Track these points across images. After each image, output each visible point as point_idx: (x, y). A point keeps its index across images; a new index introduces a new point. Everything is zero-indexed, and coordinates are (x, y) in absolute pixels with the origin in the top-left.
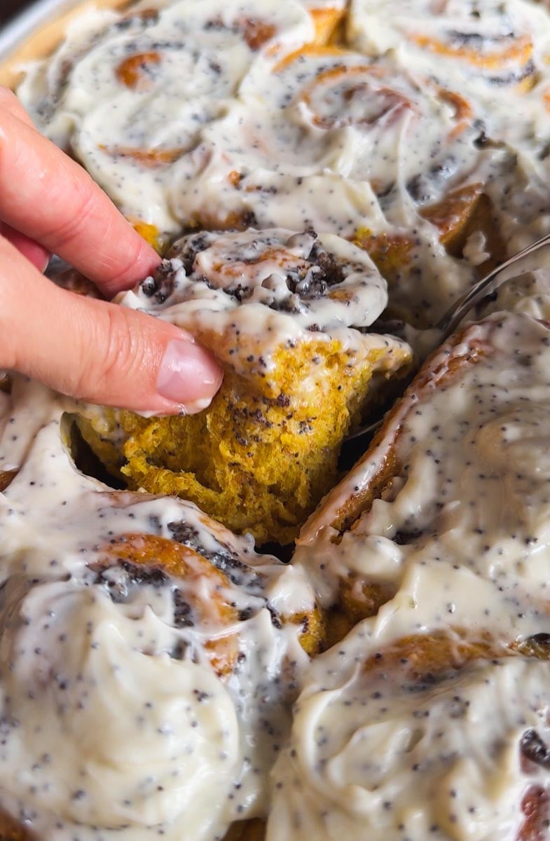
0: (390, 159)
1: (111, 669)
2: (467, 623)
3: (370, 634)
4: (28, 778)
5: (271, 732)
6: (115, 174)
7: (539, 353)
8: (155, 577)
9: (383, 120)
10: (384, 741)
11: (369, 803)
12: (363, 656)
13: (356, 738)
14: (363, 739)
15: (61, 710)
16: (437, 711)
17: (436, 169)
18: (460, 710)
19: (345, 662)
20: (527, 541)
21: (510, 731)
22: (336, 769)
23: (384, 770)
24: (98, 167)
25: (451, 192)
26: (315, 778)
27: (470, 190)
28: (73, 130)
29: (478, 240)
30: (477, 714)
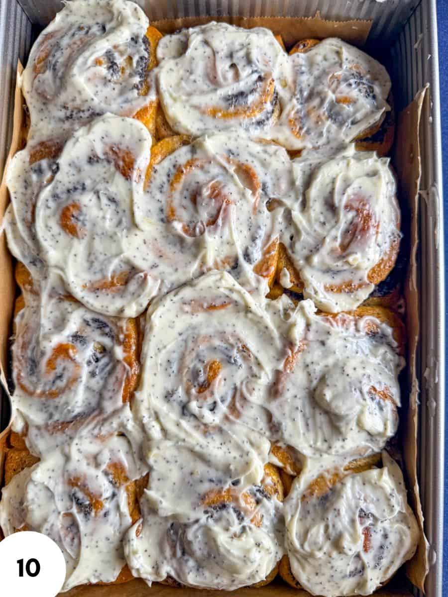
0: (231, 243)
1: (228, 551)
2: (328, 467)
3: (299, 487)
4: (216, 581)
5: (279, 532)
6: (102, 306)
7: (328, 339)
8: (224, 507)
9: (220, 221)
10: (318, 532)
11: (319, 555)
12: (299, 497)
13: (309, 536)
14: (311, 535)
15: (217, 563)
16: (330, 516)
17: (254, 239)
18: (338, 513)
19: (294, 501)
20: (344, 440)
21: (354, 514)
22: (307, 547)
23: (321, 543)
24: (92, 306)
25: (265, 249)
26: (301, 550)
27: (274, 244)
28: (63, 282)
29: (285, 275)
30: (343, 512)
